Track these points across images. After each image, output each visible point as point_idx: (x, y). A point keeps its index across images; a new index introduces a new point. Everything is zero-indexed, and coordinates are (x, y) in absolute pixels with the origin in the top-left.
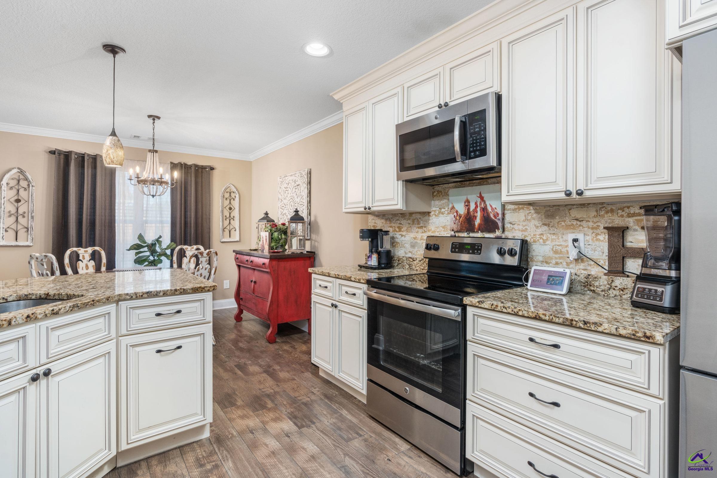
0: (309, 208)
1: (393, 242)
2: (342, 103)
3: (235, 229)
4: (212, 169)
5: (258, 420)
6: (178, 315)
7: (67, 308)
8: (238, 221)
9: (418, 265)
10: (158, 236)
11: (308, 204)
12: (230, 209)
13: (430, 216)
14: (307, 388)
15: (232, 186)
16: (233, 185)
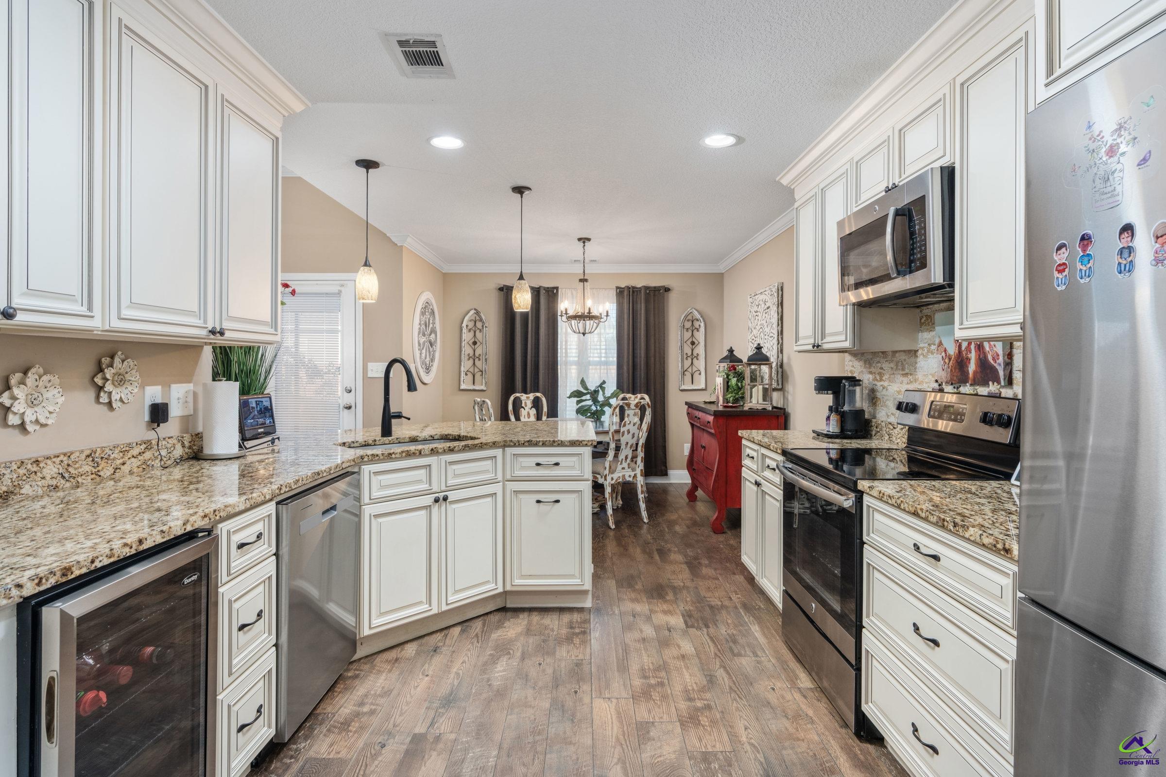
0: (780, 341)
1: (873, 397)
2: (794, 189)
3: (699, 372)
4: (667, 290)
5: (647, 607)
6: (556, 467)
7: (461, 447)
8: (704, 360)
9: (900, 435)
10: (602, 381)
11: (778, 335)
12: (693, 343)
13: (917, 356)
14: (726, 591)
15: (694, 311)
16: (697, 310)
